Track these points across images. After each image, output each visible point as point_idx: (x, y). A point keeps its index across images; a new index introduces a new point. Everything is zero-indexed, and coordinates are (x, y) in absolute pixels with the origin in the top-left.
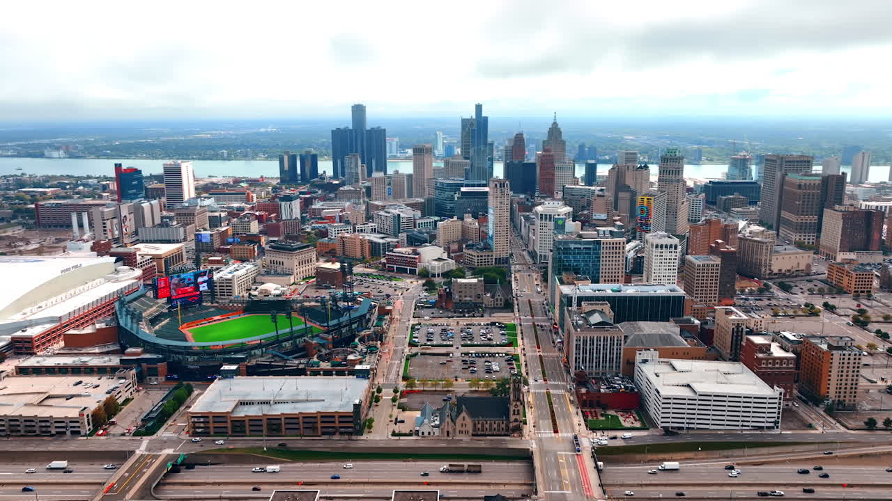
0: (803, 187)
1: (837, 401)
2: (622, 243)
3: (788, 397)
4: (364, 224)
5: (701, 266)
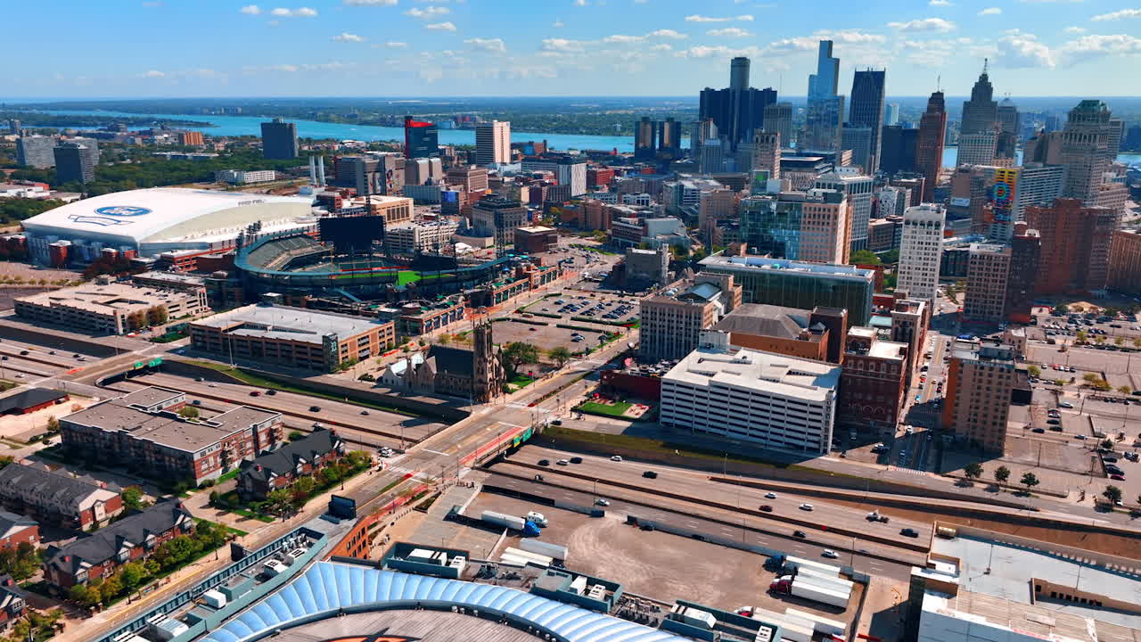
2: (832, 210)
3: (889, 422)
4: (635, 194)
5: (978, 257)
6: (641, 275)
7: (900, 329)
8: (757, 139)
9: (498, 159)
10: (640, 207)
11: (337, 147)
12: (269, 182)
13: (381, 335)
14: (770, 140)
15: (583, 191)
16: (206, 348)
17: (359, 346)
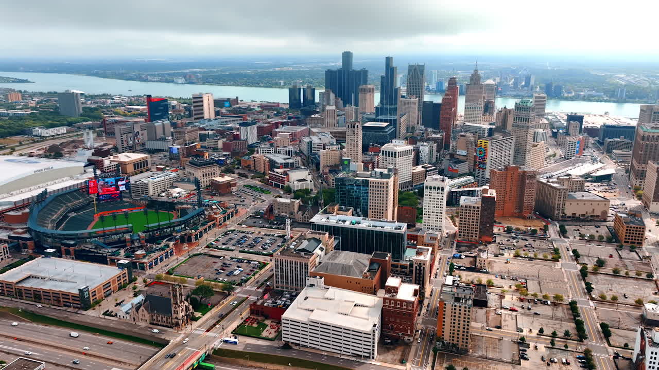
0: (646, 139)
1: (451, 344)
2: (385, 184)
3: (409, 333)
4: (284, 147)
5: (464, 206)
6: (283, 214)
7: (418, 268)
8: (348, 126)
9: (206, 116)
10: (288, 157)
11: (109, 101)
12: (62, 134)
13: (118, 279)
14: (356, 126)
15: (255, 140)
16: (4, 294)
17: (104, 289)
